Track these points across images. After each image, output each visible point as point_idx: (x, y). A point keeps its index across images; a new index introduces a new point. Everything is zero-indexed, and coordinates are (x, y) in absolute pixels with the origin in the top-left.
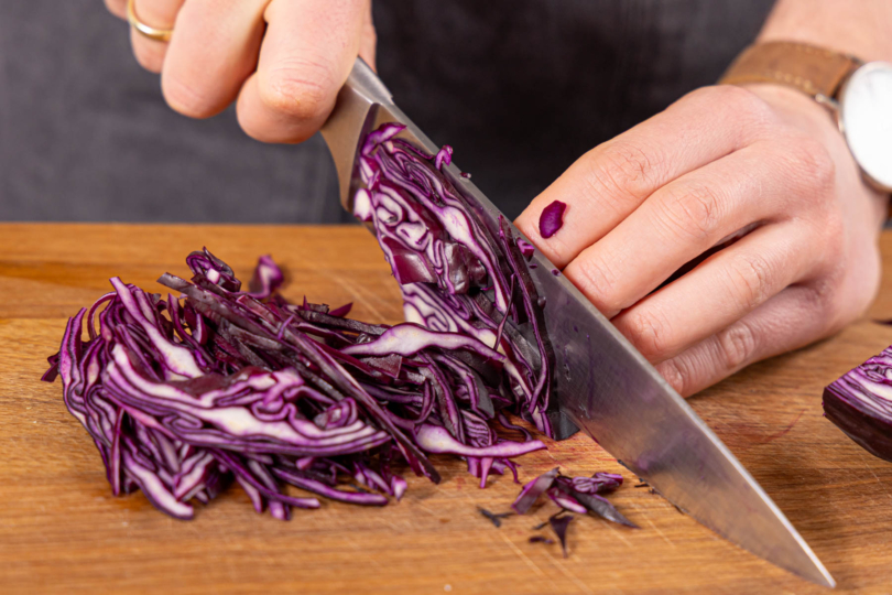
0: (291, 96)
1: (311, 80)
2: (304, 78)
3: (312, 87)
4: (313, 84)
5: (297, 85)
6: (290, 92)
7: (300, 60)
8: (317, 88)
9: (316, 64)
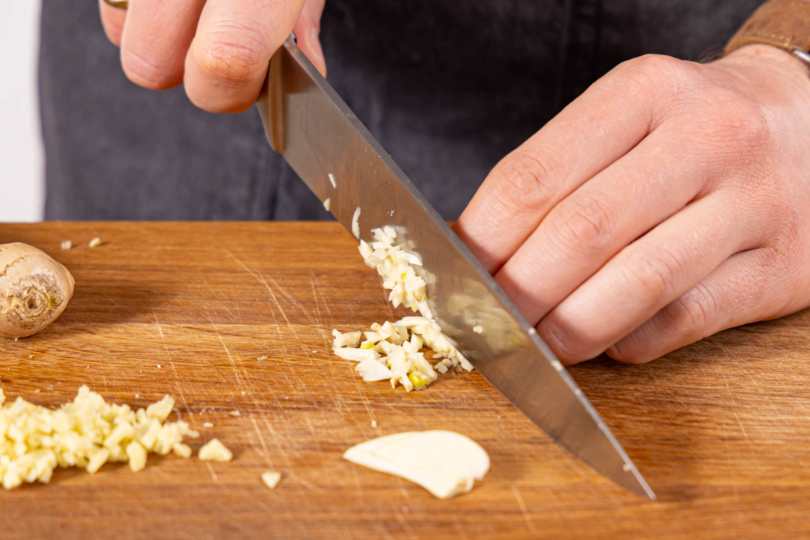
0: (221, 59)
1: (242, 44)
2: (234, 42)
3: (243, 51)
4: (243, 47)
5: (227, 48)
6: (220, 55)
7: (231, 24)
8: (248, 52)
9: (247, 28)
